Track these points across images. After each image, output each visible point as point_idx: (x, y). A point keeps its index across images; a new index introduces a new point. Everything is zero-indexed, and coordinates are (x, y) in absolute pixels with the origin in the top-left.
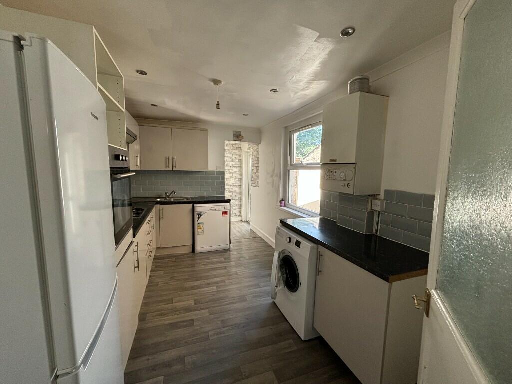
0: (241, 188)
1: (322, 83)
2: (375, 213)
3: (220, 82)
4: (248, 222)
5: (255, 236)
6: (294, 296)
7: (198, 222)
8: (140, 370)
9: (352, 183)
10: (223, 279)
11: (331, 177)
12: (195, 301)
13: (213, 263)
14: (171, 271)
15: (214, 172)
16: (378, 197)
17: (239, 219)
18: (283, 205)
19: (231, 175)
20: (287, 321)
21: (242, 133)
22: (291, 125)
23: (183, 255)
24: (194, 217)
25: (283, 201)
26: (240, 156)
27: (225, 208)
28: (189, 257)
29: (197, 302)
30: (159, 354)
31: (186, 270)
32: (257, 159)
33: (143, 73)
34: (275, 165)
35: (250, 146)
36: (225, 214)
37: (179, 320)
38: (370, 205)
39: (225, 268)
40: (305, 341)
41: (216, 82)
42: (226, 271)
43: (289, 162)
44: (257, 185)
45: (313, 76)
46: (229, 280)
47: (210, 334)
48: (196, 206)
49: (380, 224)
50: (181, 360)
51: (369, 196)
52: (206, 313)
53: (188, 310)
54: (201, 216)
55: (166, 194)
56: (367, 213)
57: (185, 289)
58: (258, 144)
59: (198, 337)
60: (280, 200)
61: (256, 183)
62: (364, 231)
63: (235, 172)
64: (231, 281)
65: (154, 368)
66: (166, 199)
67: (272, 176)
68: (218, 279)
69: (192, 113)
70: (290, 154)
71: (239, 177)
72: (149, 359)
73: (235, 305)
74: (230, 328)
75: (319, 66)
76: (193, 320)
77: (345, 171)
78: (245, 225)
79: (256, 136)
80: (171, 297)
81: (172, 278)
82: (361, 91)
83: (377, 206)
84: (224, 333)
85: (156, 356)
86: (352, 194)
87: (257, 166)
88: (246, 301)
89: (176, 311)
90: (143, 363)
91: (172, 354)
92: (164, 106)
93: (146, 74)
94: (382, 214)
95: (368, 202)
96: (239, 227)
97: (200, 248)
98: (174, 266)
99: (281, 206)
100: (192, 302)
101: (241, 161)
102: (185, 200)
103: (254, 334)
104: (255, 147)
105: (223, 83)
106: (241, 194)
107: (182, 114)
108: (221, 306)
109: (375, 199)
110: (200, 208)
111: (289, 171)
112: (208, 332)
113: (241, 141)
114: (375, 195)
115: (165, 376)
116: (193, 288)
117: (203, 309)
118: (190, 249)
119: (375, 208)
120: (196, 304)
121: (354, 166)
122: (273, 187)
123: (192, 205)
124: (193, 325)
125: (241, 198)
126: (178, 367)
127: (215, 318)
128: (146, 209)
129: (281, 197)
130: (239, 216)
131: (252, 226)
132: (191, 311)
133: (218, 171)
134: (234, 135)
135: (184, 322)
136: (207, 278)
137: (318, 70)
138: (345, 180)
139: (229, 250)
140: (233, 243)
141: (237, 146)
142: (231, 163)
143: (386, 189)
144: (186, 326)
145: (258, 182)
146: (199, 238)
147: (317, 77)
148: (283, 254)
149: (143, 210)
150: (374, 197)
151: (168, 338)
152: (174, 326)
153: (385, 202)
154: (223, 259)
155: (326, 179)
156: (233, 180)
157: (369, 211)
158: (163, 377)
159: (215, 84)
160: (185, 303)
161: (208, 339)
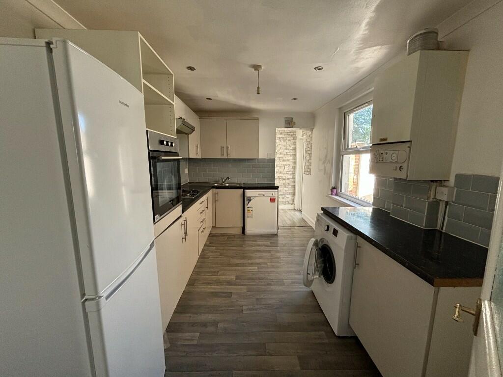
0: (294, 176)
1: (375, 50)
2: (441, 203)
3: (260, 67)
4: (300, 211)
5: (305, 225)
6: (330, 288)
7: (248, 206)
8: (183, 323)
9: (405, 166)
10: (266, 261)
11: (381, 159)
12: (236, 276)
13: (259, 245)
14: (222, 248)
15: (265, 159)
16: (446, 183)
17: (291, 207)
18: (334, 193)
19: (285, 163)
20: (323, 312)
21: (294, 119)
22: (345, 106)
23: (234, 235)
24: (245, 200)
25: (335, 190)
26: (294, 143)
27: (273, 195)
28: (239, 238)
29: (238, 278)
30: (199, 314)
31: (234, 248)
32: (310, 145)
33: (192, 69)
34: (327, 151)
35: (304, 132)
36: (273, 200)
37: (220, 290)
38: (432, 193)
39: (269, 251)
40: (339, 337)
41: (257, 67)
42: (270, 254)
43: (342, 147)
44: (310, 173)
45: (361, 42)
46: (271, 262)
47: (244, 308)
48: (247, 191)
49: (446, 218)
50: (215, 323)
51: (432, 181)
52: (244, 289)
53: (229, 283)
54: (250, 201)
55: (222, 179)
56: (427, 203)
57: (230, 265)
58: (312, 130)
59: (233, 308)
60: (330, 188)
61: (308, 171)
62: (422, 225)
63: (288, 160)
64: (273, 264)
65: (193, 324)
66: (222, 184)
67: (324, 163)
68: (261, 261)
69: (243, 103)
70: (344, 138)
71: (292, 165)
72: (190, 317)
73: (272, 287)
74: (263, 306)
75: (367, 28)
76: (231, 293)
77: (397, 152)
78: (297, 213)
79: (310, 120)
80: (217, 270)
81: (221, 254)
82: (422, 50)
83: (443, 194)
84: (256, 310)
85: (196, 315)
86: (405, 178)
87: (309, 152)
88: (284, 284)
89: (219, 282)
90: (185, 318)
91: (210, 317)
92: (217, 98)
93: (195, 69)
94: (450, 204)
95: (430, 189)
96: (290, 215)
97: (249, 230)
98: (225, 244)
99: (332, 194)
100: (234, 277)
101: (295, 149)
102: (238, 185)
103: (286, 317)
104: (309, 133)
105: (263, 67)
106: (294, 182)
107: (235, 105)
108: (258, 285)
109: (442, 186)
110: (249, 193)
111: (343, 156)
112: (242, 306)
113: (292, 127)
114: (441, 181)
115: (201, 333)
116: (237, 265)
117: (242, 285)
118: (240, 231)
119: (438, 197)
120: (236, 279)
121: (408, 144)
122: (325, 174)
123: (242, 190)
124: (230, 297)
125: (294, 187)
126: (211, 329)
127: (251, 295)
128: (201, 191)
129: (333, 185)
130: (292, 204)
131: (304, 215)
132: (231, 285)
133: (268, 158)
134: (286, 121)
135: (223, 293)
136: (251, 258)
137: (366, 34)
138: (396, 162)
139: (276, 235)
140: (281, 229)
141: (290, 134)
142: (285, 151)
143: (457, 173)
144: (225, 297)
145: (310, 169)
146: (248, 221)
147: (367, 42)
148: (322, 242)
149: (198, 192)
150: (440, 183)
151: (209, 304)
152: (215, 295)
153: (456, 189)
154: (269, 243)
155: (376, 161)
156: (287, 167)
157: (431, 200)
158: (199, 334)
159: (255, 70)
160: (227, 277)
161: (241, 312)
